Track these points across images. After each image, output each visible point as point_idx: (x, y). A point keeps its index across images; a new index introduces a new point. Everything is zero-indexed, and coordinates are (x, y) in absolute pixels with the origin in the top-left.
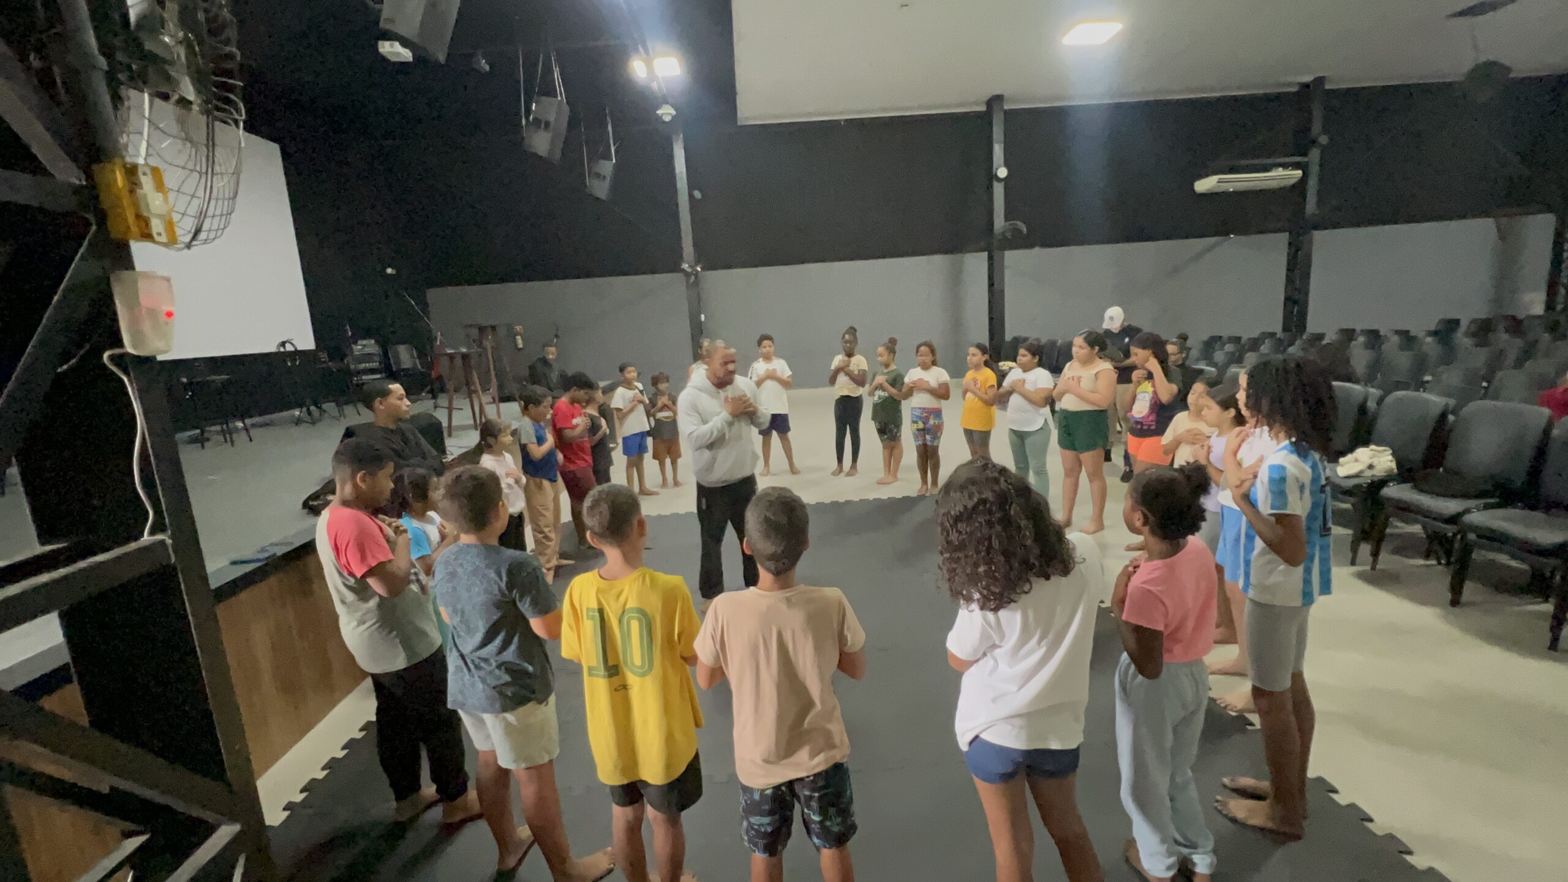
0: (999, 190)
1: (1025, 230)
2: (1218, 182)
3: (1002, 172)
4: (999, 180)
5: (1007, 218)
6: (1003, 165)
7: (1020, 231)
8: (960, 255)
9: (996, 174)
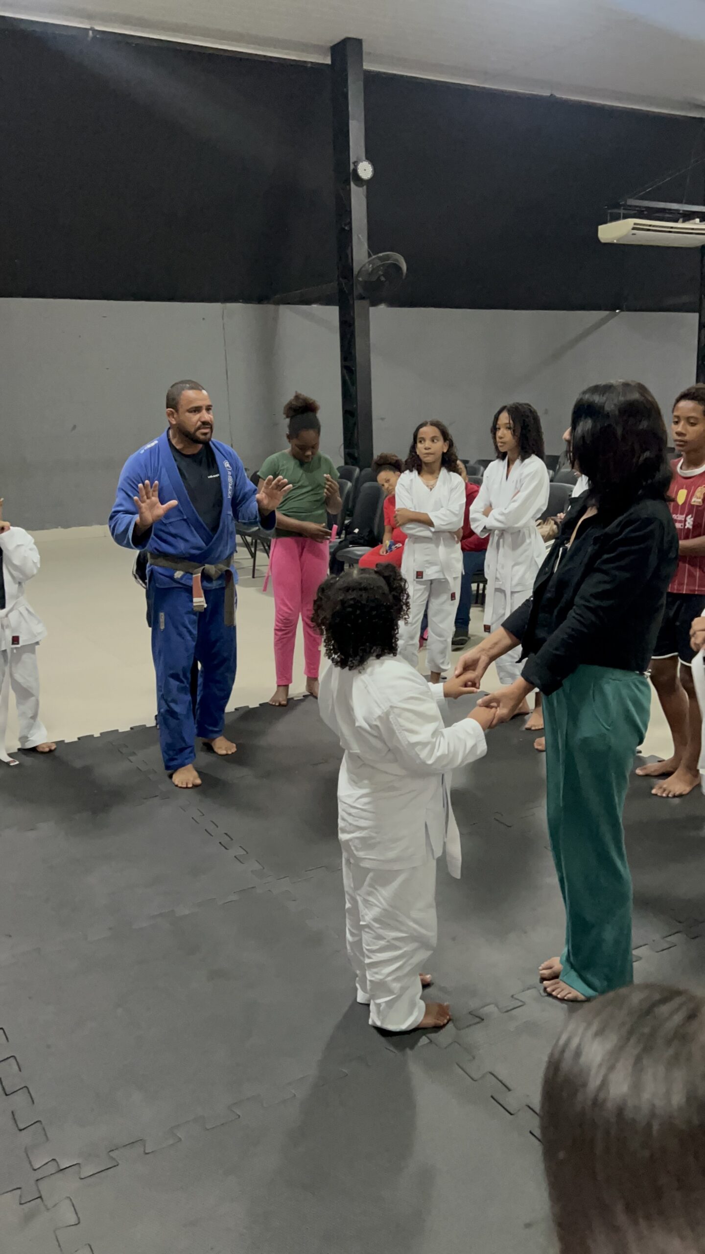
0: (358, 199)
1: (404, 267)
2: (634, 229)
3: (365, 170)
4: (359, 180)
5: (374, 246)
6: (364, 158)
7: (398, 268)
8: (271, 307)
9: (355, 170)
